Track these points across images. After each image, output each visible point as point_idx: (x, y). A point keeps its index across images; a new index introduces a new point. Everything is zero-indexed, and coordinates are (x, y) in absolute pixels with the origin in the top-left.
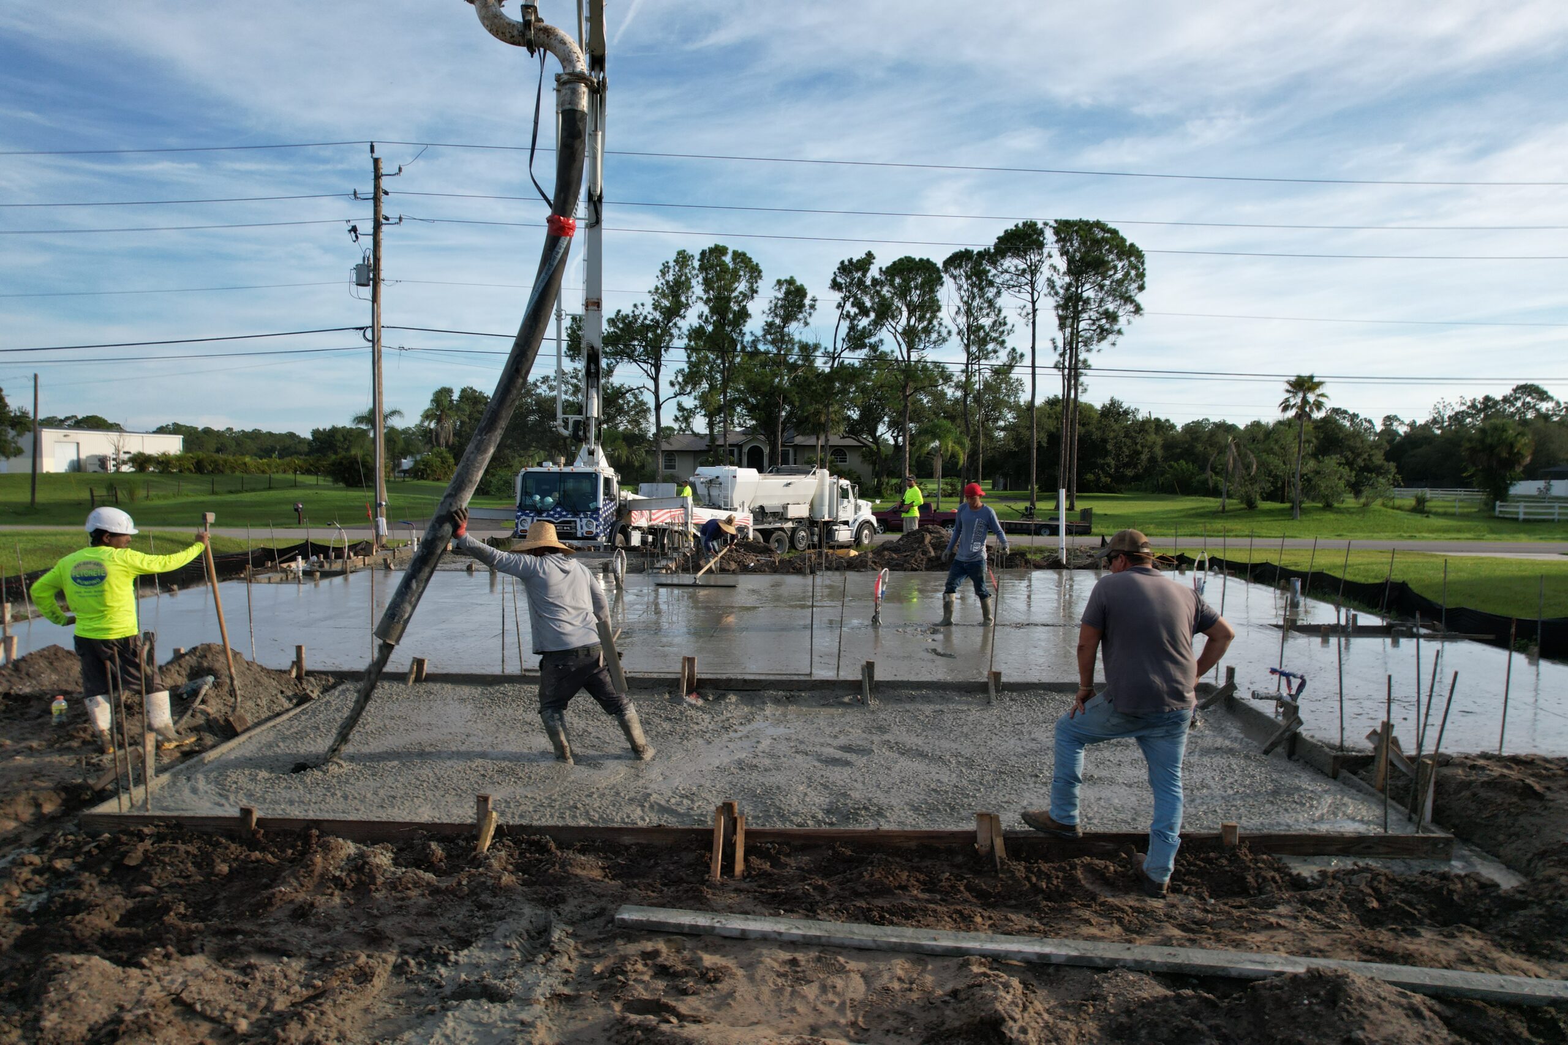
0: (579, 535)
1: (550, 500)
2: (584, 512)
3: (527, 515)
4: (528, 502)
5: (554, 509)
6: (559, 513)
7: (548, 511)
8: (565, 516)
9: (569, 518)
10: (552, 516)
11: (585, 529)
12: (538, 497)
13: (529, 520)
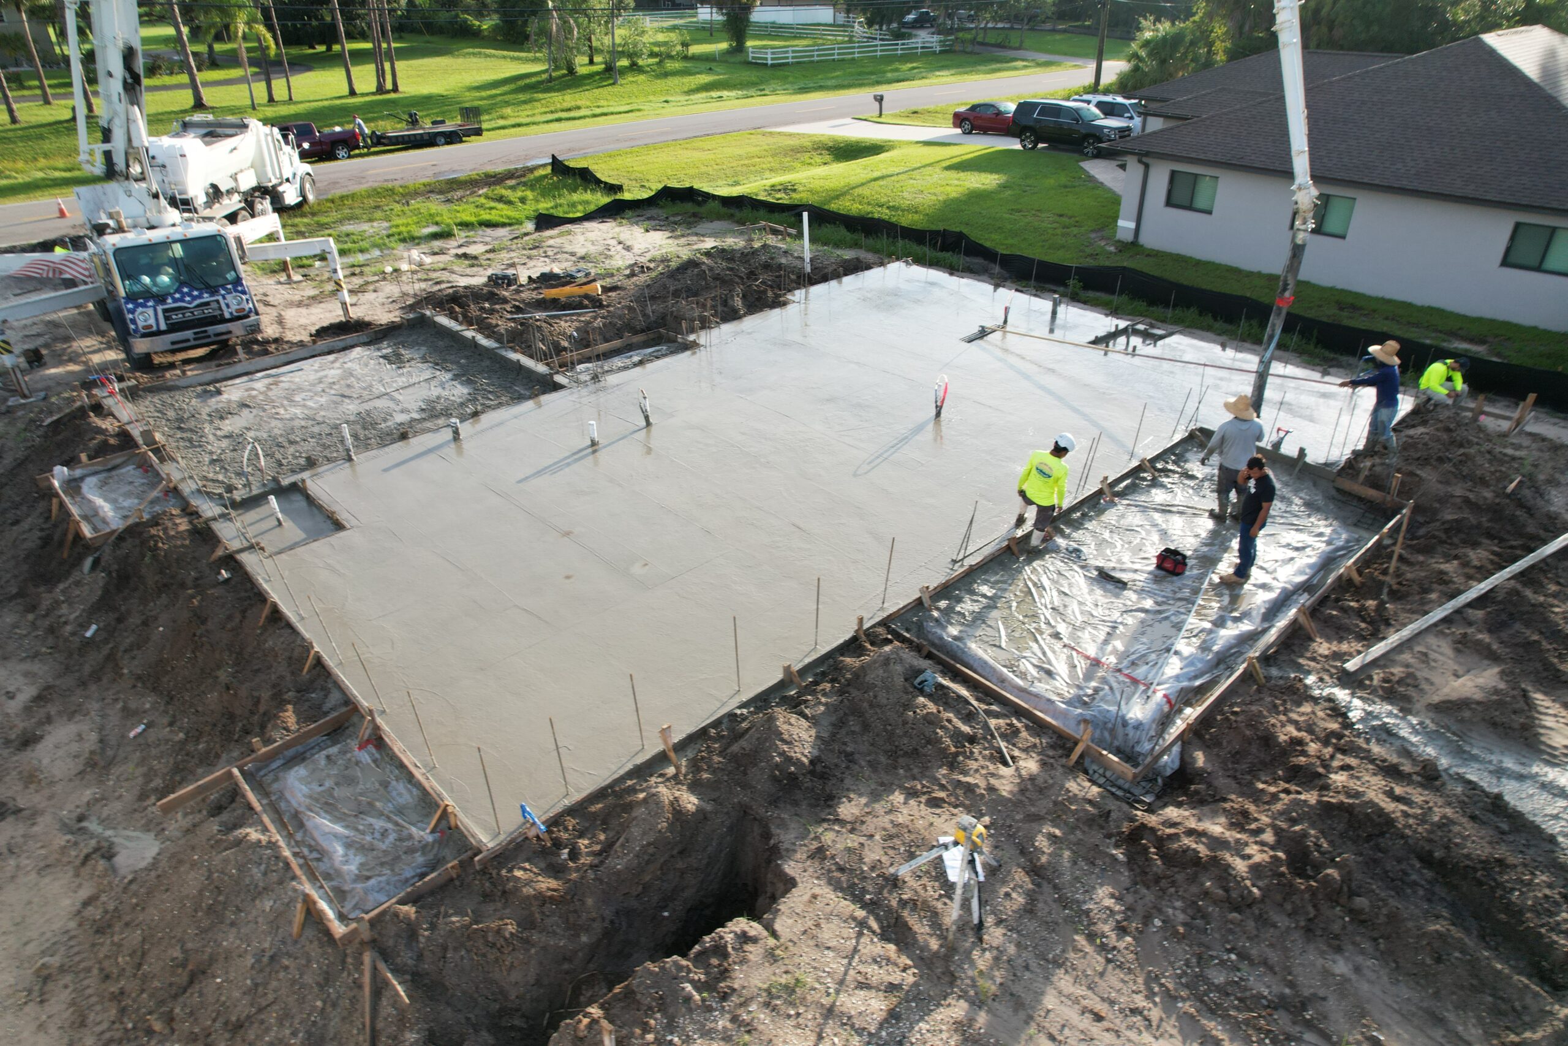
0: (227, 316)
1: (165, 279)
2: (223, 287)
3: (144, 306)
4: (137, 288)
5: (178, 291)
6: (189, 294)
7: (171, 295)
8: (200, 297)
9: (206, 298)
10: (182, 300)
11: (234, 307)
12: (146, 279)
13: (151, 312)
